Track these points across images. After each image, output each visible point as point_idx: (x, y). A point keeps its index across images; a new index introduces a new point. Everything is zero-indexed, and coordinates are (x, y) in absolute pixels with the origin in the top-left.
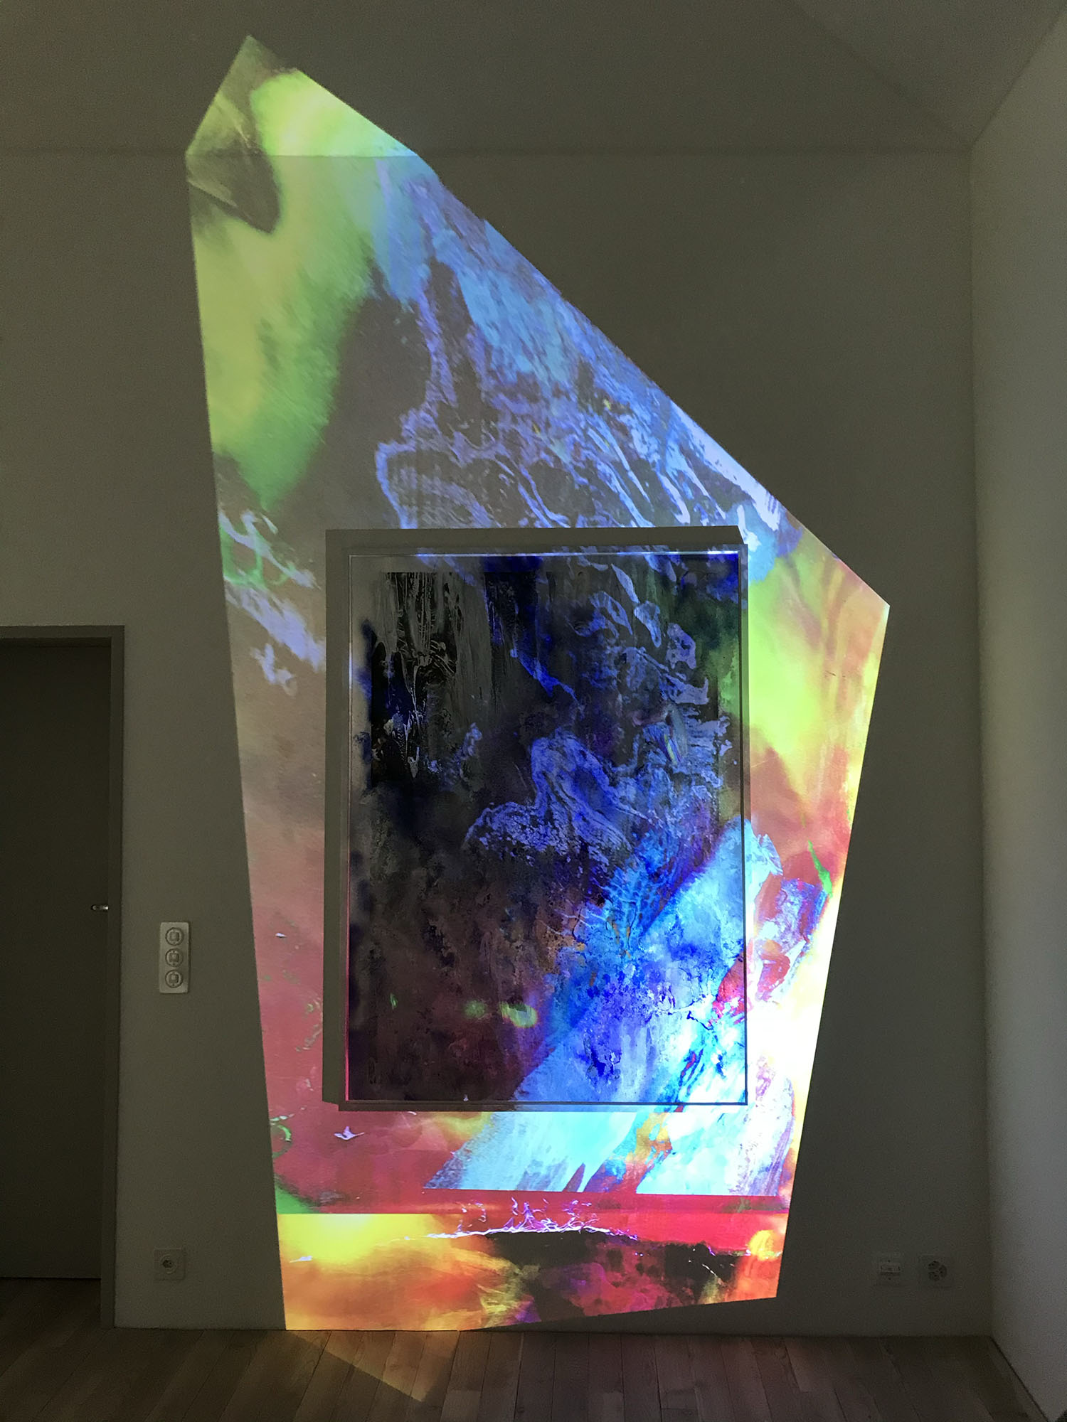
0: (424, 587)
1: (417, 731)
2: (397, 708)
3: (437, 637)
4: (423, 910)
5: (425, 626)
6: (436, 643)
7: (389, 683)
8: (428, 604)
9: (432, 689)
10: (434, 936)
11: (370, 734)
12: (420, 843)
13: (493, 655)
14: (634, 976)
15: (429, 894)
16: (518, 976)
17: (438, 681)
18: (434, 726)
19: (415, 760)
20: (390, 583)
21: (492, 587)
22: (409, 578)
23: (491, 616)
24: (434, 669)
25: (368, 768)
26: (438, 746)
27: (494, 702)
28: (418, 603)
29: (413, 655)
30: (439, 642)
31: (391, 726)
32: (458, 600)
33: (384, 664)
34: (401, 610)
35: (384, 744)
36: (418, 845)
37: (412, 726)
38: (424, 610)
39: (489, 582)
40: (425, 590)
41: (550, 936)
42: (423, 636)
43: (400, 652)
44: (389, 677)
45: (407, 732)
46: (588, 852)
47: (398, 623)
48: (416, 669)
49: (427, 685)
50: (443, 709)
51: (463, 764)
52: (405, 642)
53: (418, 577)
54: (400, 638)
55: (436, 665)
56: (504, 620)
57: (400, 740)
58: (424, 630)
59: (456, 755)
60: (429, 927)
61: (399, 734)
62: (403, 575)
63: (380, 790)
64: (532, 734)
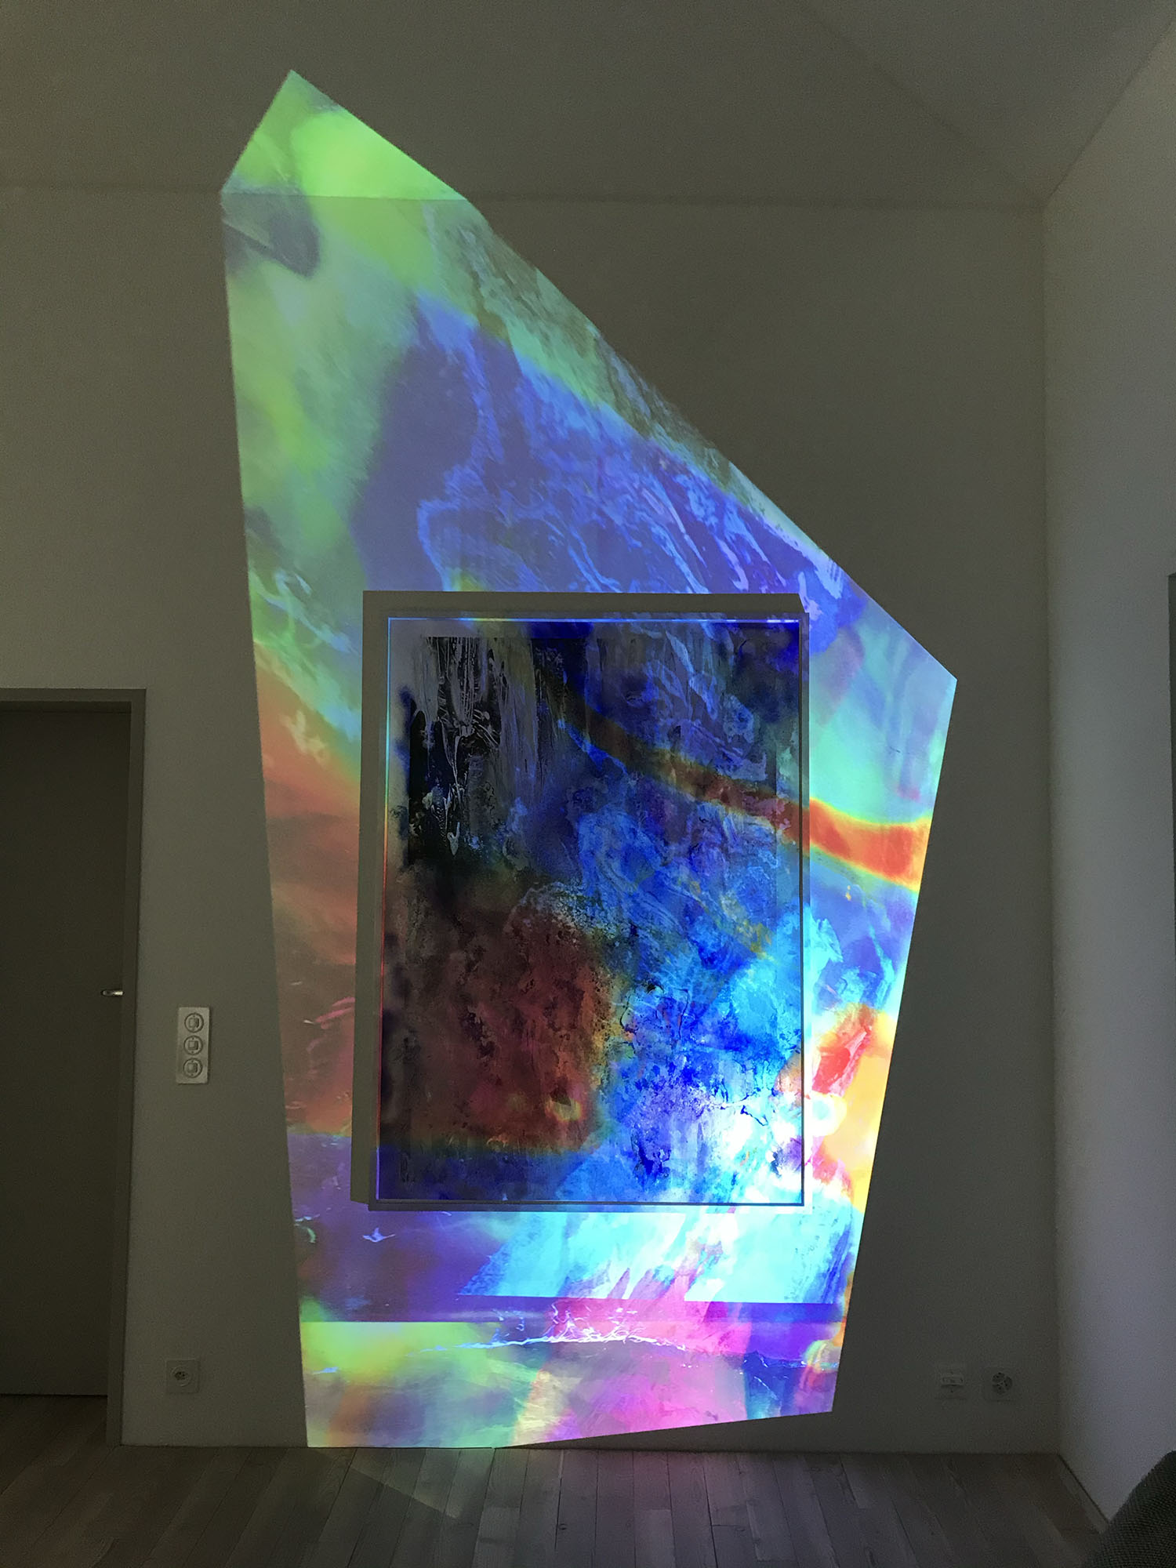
0: (467, 653)
1: (458, 805)
3: (480, 706)
4: (461, 996)
5: (468, 694)
6: (479, 712)
7: (429, 754)
8: (472, 671)
9: (475, 761)
10: (473, 1024)
11: (408, 808)
12: (460, 924)
13: (540, 726)
15: (469, 979)
16: (562, 1067)
17: (481, 753)
18: (476, 800)
19: (455, 835)
20: (431, 648)
21: (540, 654)
22: (451, 644)
23: (537, 685)
24: (476, 740)
25: (406, 844)
26: (480, 822)
27: (540, 776)
28: (461, 669)
29: (455, 725)
30: (482, 711)
31: (431, 800)
32: (503, 667)
33: (424, 733)
34: (443, 677)
35: (422, 819)
36: (458, 927)
37: (452, 800)
38: (467, 678)
39: (537, 649)
40: (468, 656)
41: (596, 1024)
42: (466, 705)
43: (441, 721)
44: (428, 748)
45: (447, 806)
46: (638, 936)
47: (439, 691)
48: (457, 739)
49: (469, 757)
50: (486, 783)
51: (506, 840)
52: (446, 711)
53: (461, 642)
54: (441, 706)
55: (479, 735)
56: (551, 689)
57: (439, 815)
58: (466, 698)
59: (499, 831)
60: (468, 1014)
61: (438, 808)
62: (445, 640)
63: (417, 867)
64: (580, 809)
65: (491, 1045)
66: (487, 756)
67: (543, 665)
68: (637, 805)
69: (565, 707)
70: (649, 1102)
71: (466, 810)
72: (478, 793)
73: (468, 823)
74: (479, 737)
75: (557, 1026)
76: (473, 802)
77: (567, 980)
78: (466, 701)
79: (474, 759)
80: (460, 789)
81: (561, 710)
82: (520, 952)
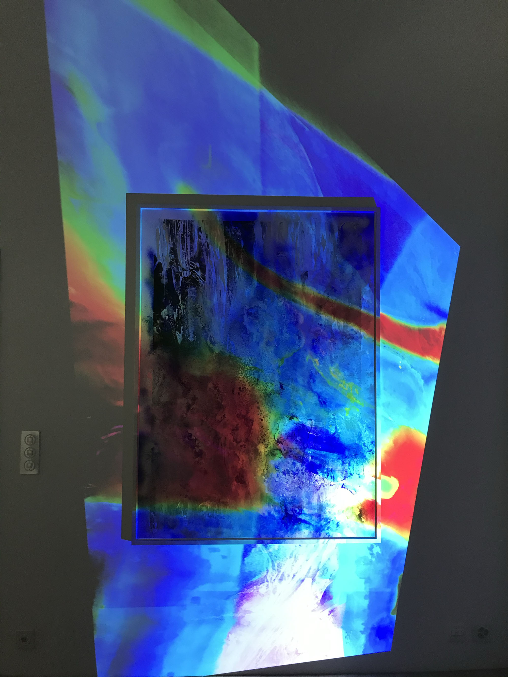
0: (186, 229)
1: (182, 316)
2: (170, 302)
3: (194, 259)
5: (187, 253)
6: (193, 263)
7: (165, 287)
8: (189, 239)
11: (153, 318)
15: (188, 414)
16: (241, 463)
17: (195, 287)
18: (192, 313)
19: (180, 333)
20: (166, 226)
21: (228, 230)
22: (177, 223)
24: (192, 279)
25: (151, 338)
27: (229, 299)
28: (183, 238)
29: (179, 270)
30: (195, 262)
31: (166, 313)
32: (207, 237)
33: (161, 275)
34: (172, 243)
35: (161, 324)
36: (182, 384)
37: (178, 313)
38: (186, 243)
39: (226, 227)
40: (187, 231)
41: (261, 439)
42: (186, 258)
43: (171, 268)
44: (164, 283)
45: (175, 317)
46: (284, 389)
47: (170, 251)
48: (181, 279)
49: (188, 288)
50: (198, 303)
51: (209, 336)
52: (174, 262)
53: (183, 222)
54: (171, 259)
55: (193, 276)
56: (235, 250)
57: (171, 321)
58: (186, 255)
59: (205, 331)
60: (188, 434)
61: (170, 318)
62: (174, 221)
63: (158, 351)
64: (251, 319)
65: (201, 450)
66: (198, 288)
67: (230, 236)
68: (283, 316)
69: (242, 260)
70: (290, 482)
71: (186, 319)
72: (193, 309)
73: (187, 326)
74: (194, 277)
75: (238, 440)
76: (190, 315)
77: (244, 414)
78: (186, 257)
79: (190, 290)
80: (183, 307)
81: (240, 262)
82: (217, 399)
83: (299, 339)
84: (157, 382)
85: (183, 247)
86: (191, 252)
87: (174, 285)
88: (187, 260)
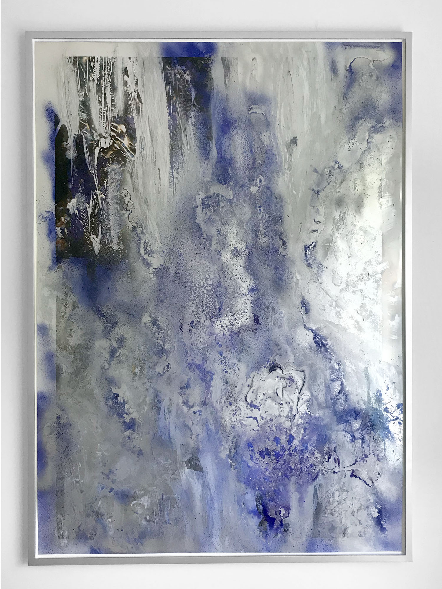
0: (105, 71)
1: (99, 210)
2: (80, 188)
3: (117, 120)
4: (106, 379)
5: (106, 109)
6: (116, 125)
7: (72, 164)
8: (109, 88)
9: (113, 170)
10: (117, 403)
11: (54, 213)
12: (103, 316)
13: (171, 138)
14: (302, 438)
15: (112, 363)
16: (195, 439)
17: (119, 162)
18: (116, 205)
19: (97, 238)
20: (72, 67)
21: (170, 72)
22: (90, 62)
23: (168, 100)
24: (114, 151)
25: (53, 245)
26: (119, 225)
27: (172, 182)
28: (99, 86)
29: (94, 136)
30: (119, 124)
31: (75, 205)
32: (137, 83)
33: (67, 145)
34: (83, 93)
35: (67, 223)
36: (101, 318)
37: (94, 206)
38: (105, 94)
39: (167, 67)
40: (105, 74)
41: (225, 402)
42: (104, 118)
43: (82, 134)
44: (71, 159)
45: (90, 211)
46: (260, 324)
47: (79, 106)
48: (97, 150)
49: (108, 166)
50: (124, 190)
51: (143, 242)
52: (86, 124)
53: (99, 61)
54: (82, 120)
55: (117, 146)
56: (181, 104)
57: (83, 219)
58: (104, 113)
59: (136, 233)
60: (112, 394)
61: (81, 213)
62: (85, 58)
63: (64, 266)
64: (209, 214)
65: (133, 420)
66: (124, 165)
67: (173, 81)
68: (259, 209)
69: (193, 119)
70: (271, 468)
71: (106, 214)
72: (117, 199)
73: (108, 226)
74: (117, 148)
75: (191, 404)
76: (113, 207)
77: (198, 363)
78: (104, 115)
79: (112, 168)
80: (101, 196)
81: (190, 122)
82: (157, 339)
83: (283, 245)
84: (63, 314)
85: (100, 100)
86: (113, 108)
87: (87, 160)
88: (106, 121)
